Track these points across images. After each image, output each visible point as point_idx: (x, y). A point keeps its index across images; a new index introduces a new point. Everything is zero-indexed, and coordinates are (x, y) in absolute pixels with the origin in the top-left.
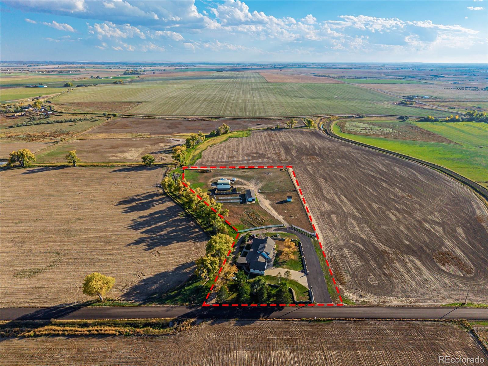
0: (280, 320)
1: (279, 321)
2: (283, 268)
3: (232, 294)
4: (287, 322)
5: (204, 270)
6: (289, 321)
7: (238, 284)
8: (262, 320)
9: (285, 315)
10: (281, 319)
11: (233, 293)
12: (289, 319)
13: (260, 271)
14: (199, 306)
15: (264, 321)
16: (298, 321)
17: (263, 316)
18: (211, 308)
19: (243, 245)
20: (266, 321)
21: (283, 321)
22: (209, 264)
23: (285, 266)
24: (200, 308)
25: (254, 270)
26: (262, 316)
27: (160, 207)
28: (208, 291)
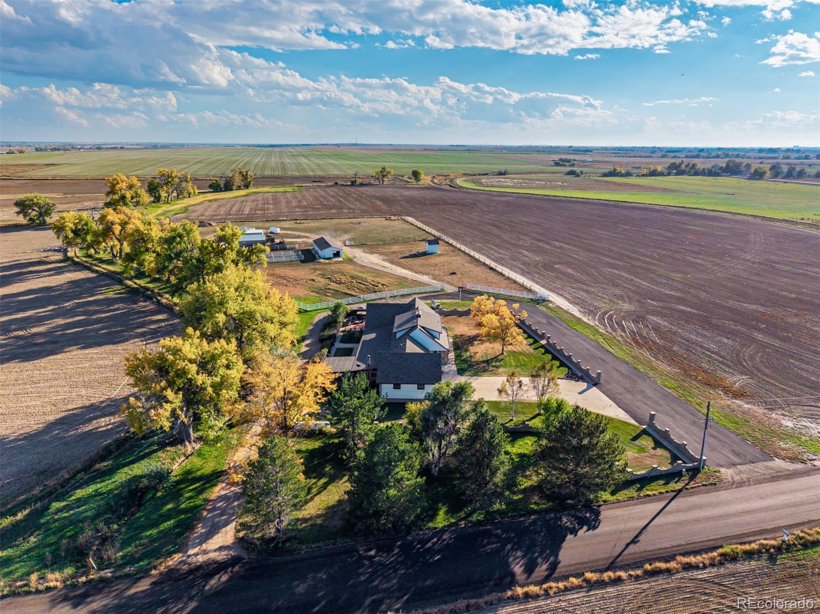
0: (623, 574)
1: (618, 581)
2: (496, 375)
3: (325, 486)
4: (660, 582)
5: (170, 394)
6: (668, 571)
7: (343, 445)
8: (527, 596)
9: (634, 541)
10: (625, 568)
11: (323, 481)
12: (662, 565)
13: (421, 387)
14: (135, 579)
15: (536, 597)
16: (712, 565)
17: (530, 569)
18: (211, 575)
19: (331, 332)
20: (547, 594)
21: (637, 578)
22: (191, 361)
23: (501, 370)
24: (143, 585)
25: (397, 386)
26: (518, 569)
27: (42, 282)
28: (201, 491)
